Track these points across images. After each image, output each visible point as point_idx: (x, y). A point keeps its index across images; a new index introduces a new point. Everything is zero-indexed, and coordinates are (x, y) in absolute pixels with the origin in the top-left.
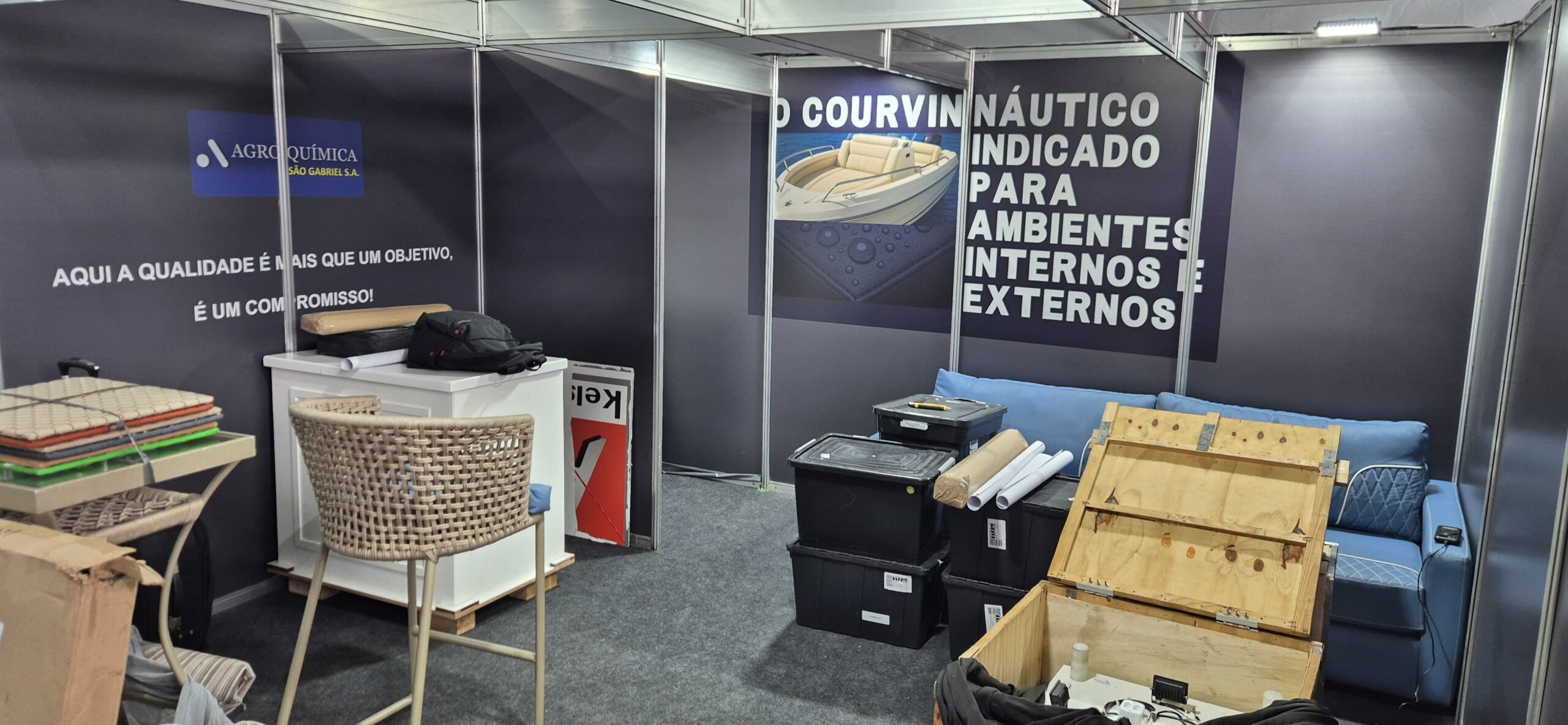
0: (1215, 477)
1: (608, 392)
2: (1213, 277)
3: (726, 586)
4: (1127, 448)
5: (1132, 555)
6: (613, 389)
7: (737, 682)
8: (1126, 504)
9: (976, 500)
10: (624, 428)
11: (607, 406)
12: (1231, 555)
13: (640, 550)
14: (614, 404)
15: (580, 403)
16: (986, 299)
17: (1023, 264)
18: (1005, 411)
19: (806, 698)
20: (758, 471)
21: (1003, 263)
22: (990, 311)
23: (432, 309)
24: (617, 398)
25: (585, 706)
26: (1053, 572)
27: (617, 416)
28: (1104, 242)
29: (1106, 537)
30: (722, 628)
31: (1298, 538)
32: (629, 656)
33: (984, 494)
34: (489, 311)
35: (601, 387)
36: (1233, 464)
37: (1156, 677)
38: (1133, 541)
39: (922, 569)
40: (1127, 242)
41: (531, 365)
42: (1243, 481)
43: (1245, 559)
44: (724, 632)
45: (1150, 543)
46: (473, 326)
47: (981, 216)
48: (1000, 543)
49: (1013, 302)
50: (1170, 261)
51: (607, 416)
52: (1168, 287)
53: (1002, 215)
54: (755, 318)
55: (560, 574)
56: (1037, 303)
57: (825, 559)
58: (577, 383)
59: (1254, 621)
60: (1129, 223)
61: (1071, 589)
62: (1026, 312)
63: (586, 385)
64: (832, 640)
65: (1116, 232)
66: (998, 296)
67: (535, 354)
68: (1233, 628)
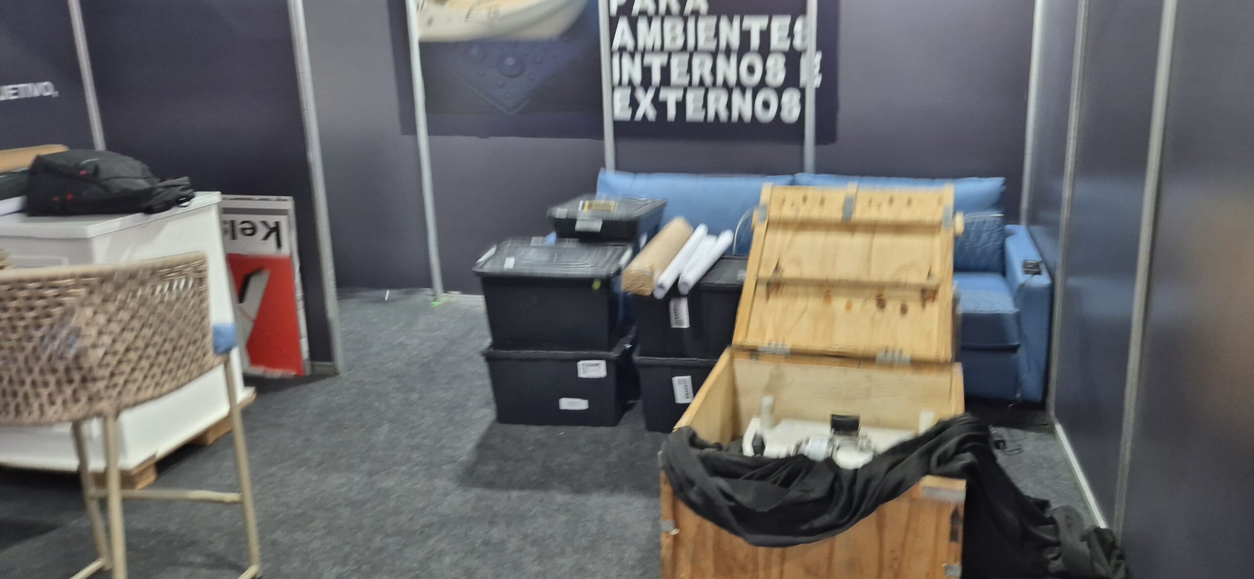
0: (859, 240)
1: (264, 223)
2: (829, 69)
3: (421, 398)
4: (784, 224)
5: (800, 317)
6: (271, 220)
7: (451, 486)
8: (789, 272)
9: (661, 286)
10: (288, 258)
11: (267, 237)
12: (881, 304)
13: (323, 376)
14: (273, 237)
15: (234, 237)
16: (634, 104)
17: (666, 71)
19: (522, 487)
20: (429, 284)
21: (646, 71)
22: (639, 114)
23: (46, 150)
24: (276, 229)
26: (736, 341)
27: (279, 244)
28: (735, 43)
29: (778, 303)
30: (424, 438)
31: (933, 283)
33: (666, 279)
35: (257, 219)
36: (873, 228)
37: (833, 416)
38: (800, 304)
39: (614, 354)
40: (755, 42)
41: (178, 202)
42: (883, 241)
43: (893, 306)
44: (427, 442)
45: (814, 303)
46: (102, 166)
47: (623, 25)
48: (681, 323)
49: (659, 105)
50: (793, 58)
51: (268, 248)
52: (793, 81)
53: (642, 25)
54: (408, 138)
55: (247, 412)
56: (681, 106)
57: (521, 360)
58: (230, 217)
59: (907, 355)
60: (756, 25)
61: (754, 352)
62: (671, 112)
63: (239, 218)
64: (534, 432)
65: (745, 36)
66: (645, 101)
67: (183, 190)
68: (890, 364)
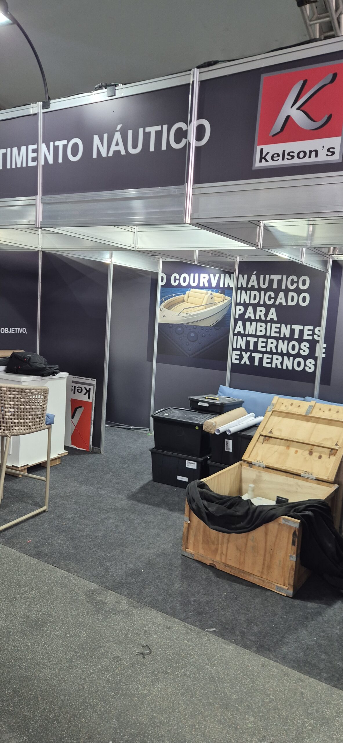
0: (310, 425)
1: (85, 388)
2: (329, 351)
3: (127, 467)
4: (280, 414)
5: (275, 452)
6: (88, 387)
7: (124, 498)
8: (276, 434)
9: (219, 431)
10: (91, 403)
11: (85, 394)
12: (311, 453)
13: (95, 453)
14: (88, 394)
15: (74, 393)
16: (241, 357)
17: (256, 344)
18: (243, 402)
19: (150, 504)
20: (149, 427)
21: (248, 343)
22: (242, 362)
23: (16, 351)
24: (89, 391)
25: (65, 502)
26: (244, 458)
27: (89, 398)
28: (288, 336)
29: (267, 446)
30: (123, 481)
31: (336, 447)
32: (84, 487)
33: (222, 429)
34: (41, 354)
35: (83, 386)
36: (318, 420)
37: (278, 497)
38: (276, 447)
39: (201, 459)
40: (296, 336)
41: (54, 374)
42: (320, 426)
43: (316, 455)
44: (123, 482)
45: (282, 448)
46: (32, 358)
47: (240, 323)
48: (229, 449)
49: (251, 359)
50: (313, 344)
51: (85, 398)
52: (312, 355)
53: (248, 323)
54: (150, 362)
55: (61, 458)
56: (261, 360)
57: (164, 455)
58: (74, 385)
59: (314, 476)
60: (297, 328)
61: (250, 464)
62: (256, 363)
63: (77, 385)
64: (166, 487)
65: (292, 331)
66: (246, 356)
67: (55, 370)
68: (307, 479)
